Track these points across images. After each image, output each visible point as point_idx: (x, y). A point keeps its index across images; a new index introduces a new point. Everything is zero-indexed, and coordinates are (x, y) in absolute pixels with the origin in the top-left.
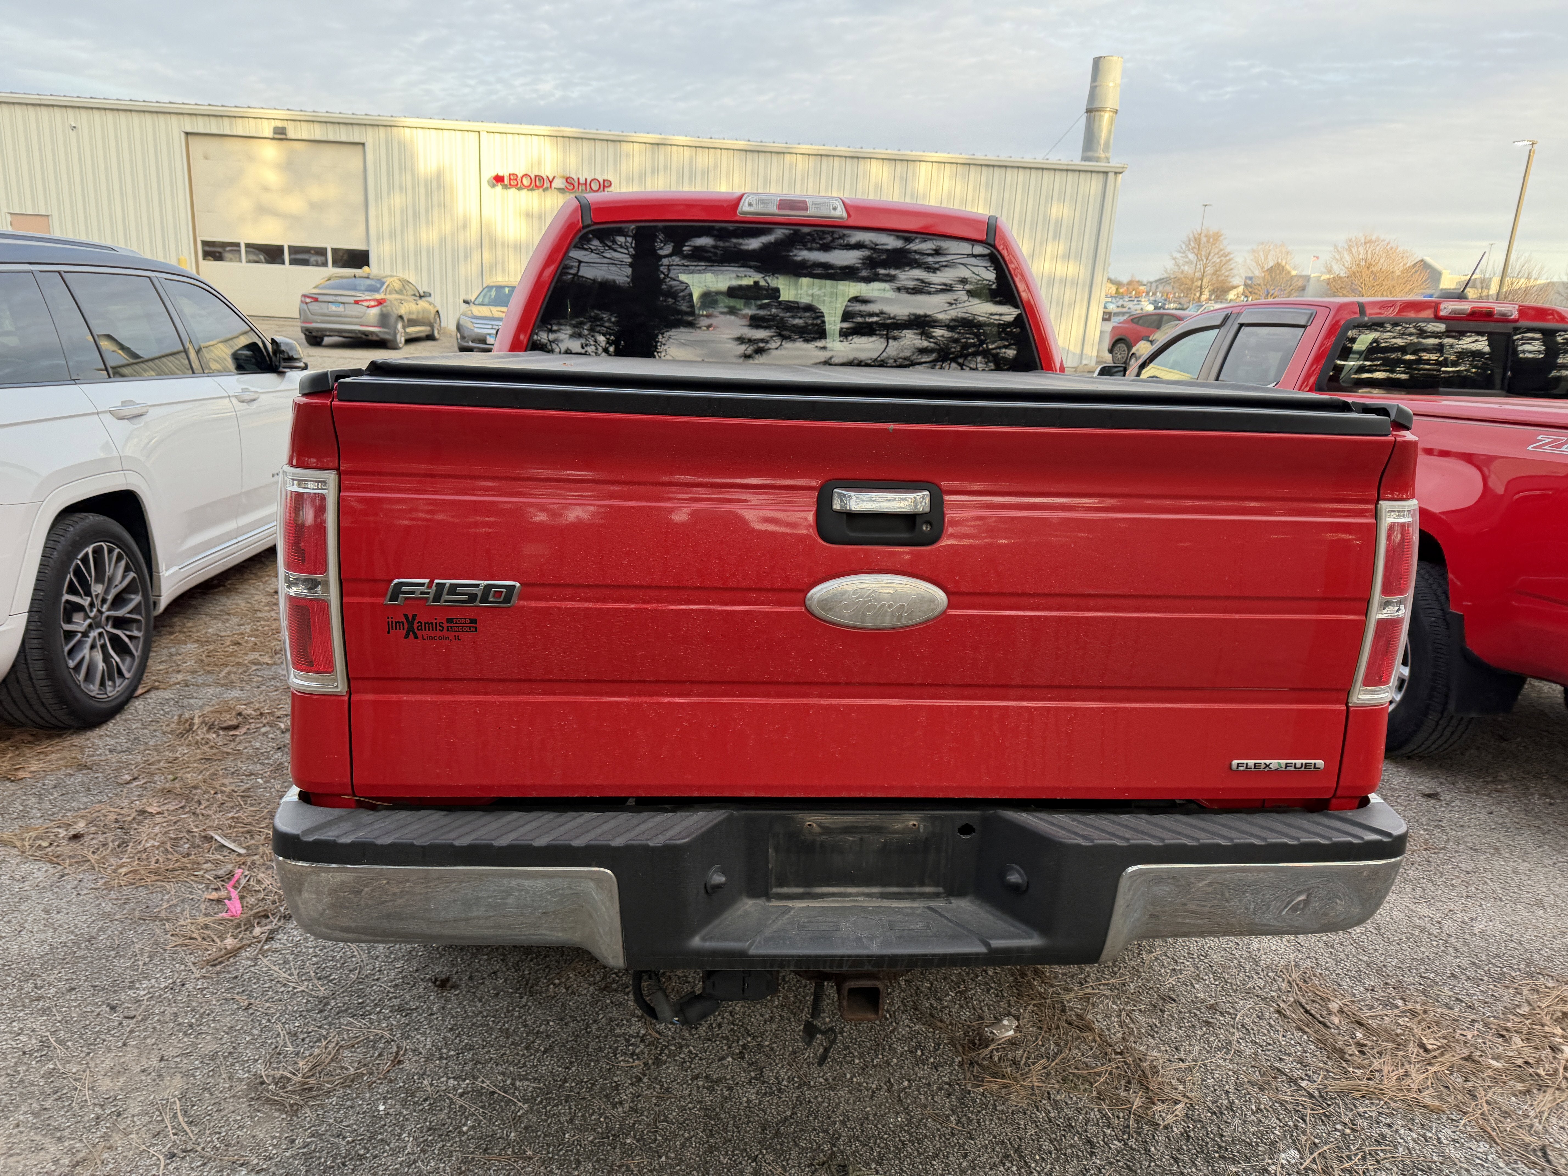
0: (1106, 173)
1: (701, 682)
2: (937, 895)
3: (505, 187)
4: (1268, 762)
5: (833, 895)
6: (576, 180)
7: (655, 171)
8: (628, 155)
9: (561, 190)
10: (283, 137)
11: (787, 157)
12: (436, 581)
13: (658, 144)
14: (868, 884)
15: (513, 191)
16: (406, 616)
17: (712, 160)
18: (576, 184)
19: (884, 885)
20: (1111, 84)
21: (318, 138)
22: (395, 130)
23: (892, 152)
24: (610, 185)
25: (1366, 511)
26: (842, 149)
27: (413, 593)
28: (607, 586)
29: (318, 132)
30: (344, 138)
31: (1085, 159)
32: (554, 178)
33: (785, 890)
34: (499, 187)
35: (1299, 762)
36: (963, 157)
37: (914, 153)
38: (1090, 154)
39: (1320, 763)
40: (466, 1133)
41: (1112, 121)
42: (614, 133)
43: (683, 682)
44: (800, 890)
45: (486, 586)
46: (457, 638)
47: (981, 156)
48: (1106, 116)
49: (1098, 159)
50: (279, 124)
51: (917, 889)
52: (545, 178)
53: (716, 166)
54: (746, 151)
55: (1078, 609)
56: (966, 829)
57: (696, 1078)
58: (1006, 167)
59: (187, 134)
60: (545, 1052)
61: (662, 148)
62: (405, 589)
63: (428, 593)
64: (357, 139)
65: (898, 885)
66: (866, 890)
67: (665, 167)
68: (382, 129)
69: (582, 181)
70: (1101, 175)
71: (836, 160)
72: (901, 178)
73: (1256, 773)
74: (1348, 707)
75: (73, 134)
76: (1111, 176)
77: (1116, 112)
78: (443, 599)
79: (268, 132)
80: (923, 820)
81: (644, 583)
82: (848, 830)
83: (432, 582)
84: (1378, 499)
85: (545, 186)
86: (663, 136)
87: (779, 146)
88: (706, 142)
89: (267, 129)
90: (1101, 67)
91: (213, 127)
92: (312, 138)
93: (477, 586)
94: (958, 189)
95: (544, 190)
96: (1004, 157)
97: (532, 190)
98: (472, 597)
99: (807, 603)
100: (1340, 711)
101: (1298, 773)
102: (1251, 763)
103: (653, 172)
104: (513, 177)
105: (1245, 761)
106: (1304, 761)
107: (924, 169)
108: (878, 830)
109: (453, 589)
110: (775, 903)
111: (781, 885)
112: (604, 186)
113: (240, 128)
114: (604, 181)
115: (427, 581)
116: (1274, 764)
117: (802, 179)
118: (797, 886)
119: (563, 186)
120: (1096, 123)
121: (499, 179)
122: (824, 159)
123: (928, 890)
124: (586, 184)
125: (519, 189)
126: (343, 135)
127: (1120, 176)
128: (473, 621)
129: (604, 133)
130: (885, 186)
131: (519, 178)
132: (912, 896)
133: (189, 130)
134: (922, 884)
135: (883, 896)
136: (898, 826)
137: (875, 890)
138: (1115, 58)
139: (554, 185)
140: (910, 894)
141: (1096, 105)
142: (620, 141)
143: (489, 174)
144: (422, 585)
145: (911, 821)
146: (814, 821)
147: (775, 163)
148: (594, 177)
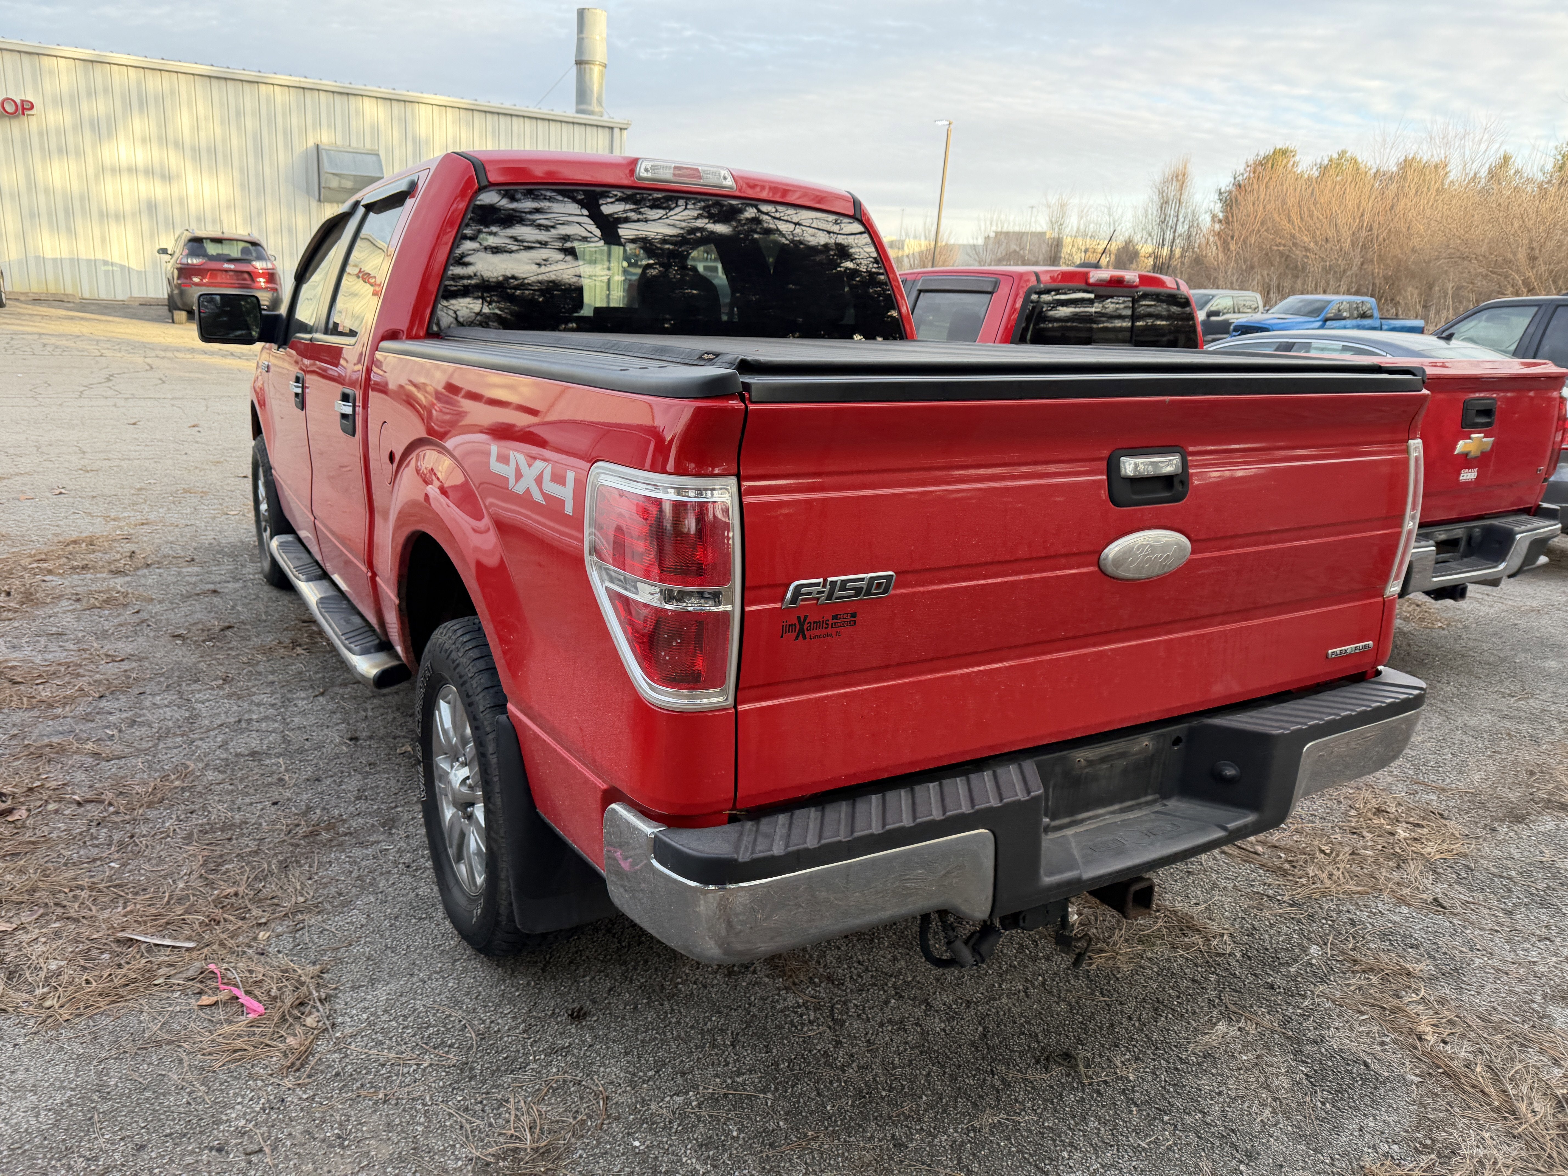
0: (612, 128)
1: (1017, 647)
2: (1154, 801)
4: (1346, 648)
5: (1090, 818)
7: (91, 93)
8: (51, 72)
11: (263, 87)
12: (830, 579)
13: (92, 61)
14: (1111, 803)
16: (799, 617)
17: (166, 85)
19: (1121, 802)
20: (598, 37)
23: (385, 91)
24: (32, 107)
26: (328, 83)
27: (810, 593)
28: (960, 566)
31: (578, 112)
33: (1058, 823)
36: (466, 102)
37: (410, 93)
38: (583, 107)
39: (1370, 643)
40: (738, 1137)
41: (602, 75)
42: (30, 44)
43: (1001, 649)
44: (1067, 820)
45: (871, 578)
46: (838, 634)
47: (483, 102)
48: (596, 70)
49: (591, 113)
51: (1143, 800)
53: (172, 92)
54: (210, 77)
55: (1266, 543)
56: (1177, 741)
57: (882, 1025)
58: (511, 115)
60: (733, 1045)
61: (98, 66)
62: (803, 590)
63: (823, 592)
65: (1130, 799)
67: (105, 90)
70: (607, 130)
71: (323, 95)
72: (399, 119)
73: (1341, 658)
74: (1384, 598)
76: (616, 131)
77: (605, 66)
78: (835, 596)
80: (1152, 739)
81: (989, 560)
82: (1103, 760)
83: (825, 580)
86: (96, 52)
88: (156, 63)
90: (586, 19)
93: (862, 579)
94: (463, 135)
96: (507, 105)
98: (858, 591)
99: (1102, 562)
102: (1338, 650)
103: (89, 94)
105: (1335, 650)
107: (424, 112)
108: (1123, 755)
109: (844, 585)
111: (1055, 819)
112: (24, 109)
115: (821, 580)
116: (1350, 648)
117: (284, 114)
118: (1066, 817)
120: (587, 76)
122: (307, 93)
123: (1149, 798)
127: (625, 133)
128: (853, 615)
129: (14, 42)
130: (382, 127)
132: (1139, 806)
134: (1146, 794)
135: (1122, 811)
136: (1136, 749)
137: (1116, 807)
138: (598, 11)
140: (1139, 804)
141: (585, 58)
142: (38, 54)
144: (818, 584)
145: (1145, 742)
146: (1081, 756)
147: (248, 97)
148: (5, 96)
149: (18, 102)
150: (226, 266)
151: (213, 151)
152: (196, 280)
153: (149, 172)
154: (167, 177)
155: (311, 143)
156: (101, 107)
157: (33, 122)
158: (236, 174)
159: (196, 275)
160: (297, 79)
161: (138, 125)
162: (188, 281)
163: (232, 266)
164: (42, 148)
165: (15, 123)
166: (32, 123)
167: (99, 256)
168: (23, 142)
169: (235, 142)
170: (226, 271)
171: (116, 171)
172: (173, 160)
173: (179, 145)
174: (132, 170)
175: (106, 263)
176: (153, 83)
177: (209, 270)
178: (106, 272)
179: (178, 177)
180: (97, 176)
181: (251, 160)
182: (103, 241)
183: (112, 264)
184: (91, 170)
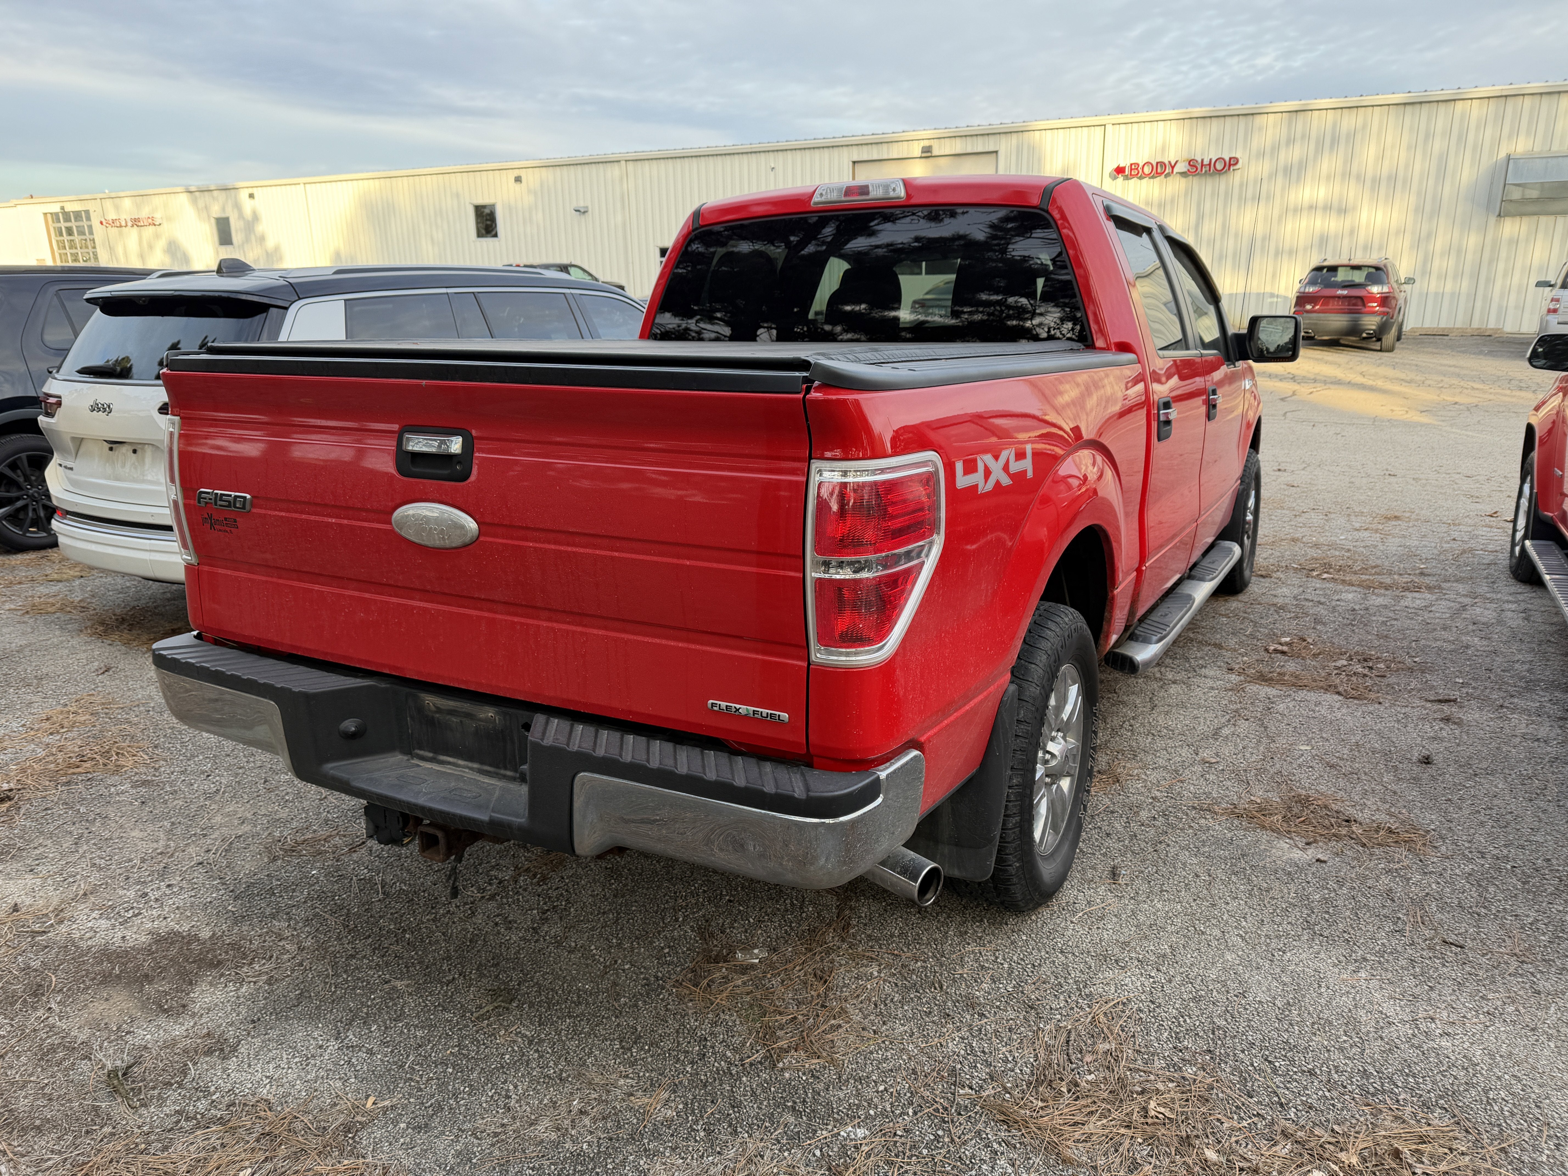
3: (1127, 178)
4: (738, 706)
5: (449, 763)
6: (1200, 161)
7: (1290, 141)
8: (1260, 129)
9: (1183, 174)
10: (929, 154)
11: (1459, 104)
13: (1297, 112)
14: (471, 759)
15: (1134, 181)
16: (208, 514)
17: (1360, 121)
18: (1199, 167)
21: (958, 151)
22: (1026, 134)
24: (1237, 163)
25: (798, 469)
27: (206, 499)
29: (958, 146)
30: (980, 149)
32: (1177, 162)
33: (421, 753)
34: (1121, 178)
35: (765, 711)
39: (785, 716)
42: (1248, 107)
44: (430, 755)
45: (236, 496)
46: (231, 532)
50: (926, 143)
51: (502, 772)
52: (1167, 163)
53: (1364, 127)
54: (1404, 104)
55: (568, 544)
59: (854, 162)
61: (1301, 116)
62: (203, 495)
63: (212, 499)
64: (991, 149)
65: (490, 765)
66: (470, 764)
67: (1303, 137)
68: (1014, 136)
69: (1206, 162)
71: (1528, 100)
73: (727, 714)
74: (809, 664)
75: (772, 174)
78: (219, 504)
79: (917, 152)
80: (497, 713)
82: (452, 712)
83: (213, 492)
84: (810, 458)
85: (1167, 171)
86: (1303, 103)
87: (1447, 94)
88: (1353, 100)
89: (916, 150)
91: (874, 153)
92: (953, 152)
93: (230, 496)
95: (1166, 176)
97: (1153, 177)
98: (229, 504)
99: (392, 522)
100: (801, 667)
101: (762, 721)
102: (724, 704)
103: (1288, 142)
104: (1134, 166)
105: (718, 702)
106: (770, 712)
108: (469, 716)
109: (221, 497)
110: (415, 761)
111: (420, 749)
112: (1230, 165)
113: (895, 151)
114: (1230, 159)
115: (211, 491)
116: (744, 709)
117: (1478, 127)
118: (430, 751)
119: (1185, 170)
121: (1120, 170)
123: (508, 773)
124: (1210, 165)
125: (1141, 178)
126: (980, 145)
128: (235, 521)
129: (1237, 108)
131: (1141, 166)
132: (497, 775)
133: (855, 159)
134: (506, 768)
135: (481, 772)
136: (482, 716)
137: (476, 766)
139: (1175, 170)
142: (1253, 114)
143: (1111, 166)
144: (209, 493)
145: (489, 713)
146: (430, 700)
147: (1442, 117)
148: (1220, 156)
149: (1227, 159)
150: (1340, 292)
151: (1393, 179)
152: (1309, 307)
153: (1327, 208)
154: (1343, 211)
155: (1502, 154)
156: (1296, 153)
157: (1238, 174)
158: (1413, 199)
159: (1309, 303)
160: (1500, 88)
161: (1327, 164)
162: (1301, 309)
163: (1345, 292)
164: (1240, 198)
165: (1223, 179)
166: (1235, 177)
167: (1268, 289)
168: (1226, 193)
169: (1417, 167)
170: (1339, 297)
171: (1298, 210)
172: (1352, 192)
173: (1360, 179)
174: (1312, 208)
175: (1272, 295)
176: (1349, 121)
177: (1322, 297)
178: (1271, 303)
179: (1354, 208)
180: (1280, 217)
181: (1431, 182)
182: (1274, 275)
183: (1278, 296)
184: (1276, 212)
